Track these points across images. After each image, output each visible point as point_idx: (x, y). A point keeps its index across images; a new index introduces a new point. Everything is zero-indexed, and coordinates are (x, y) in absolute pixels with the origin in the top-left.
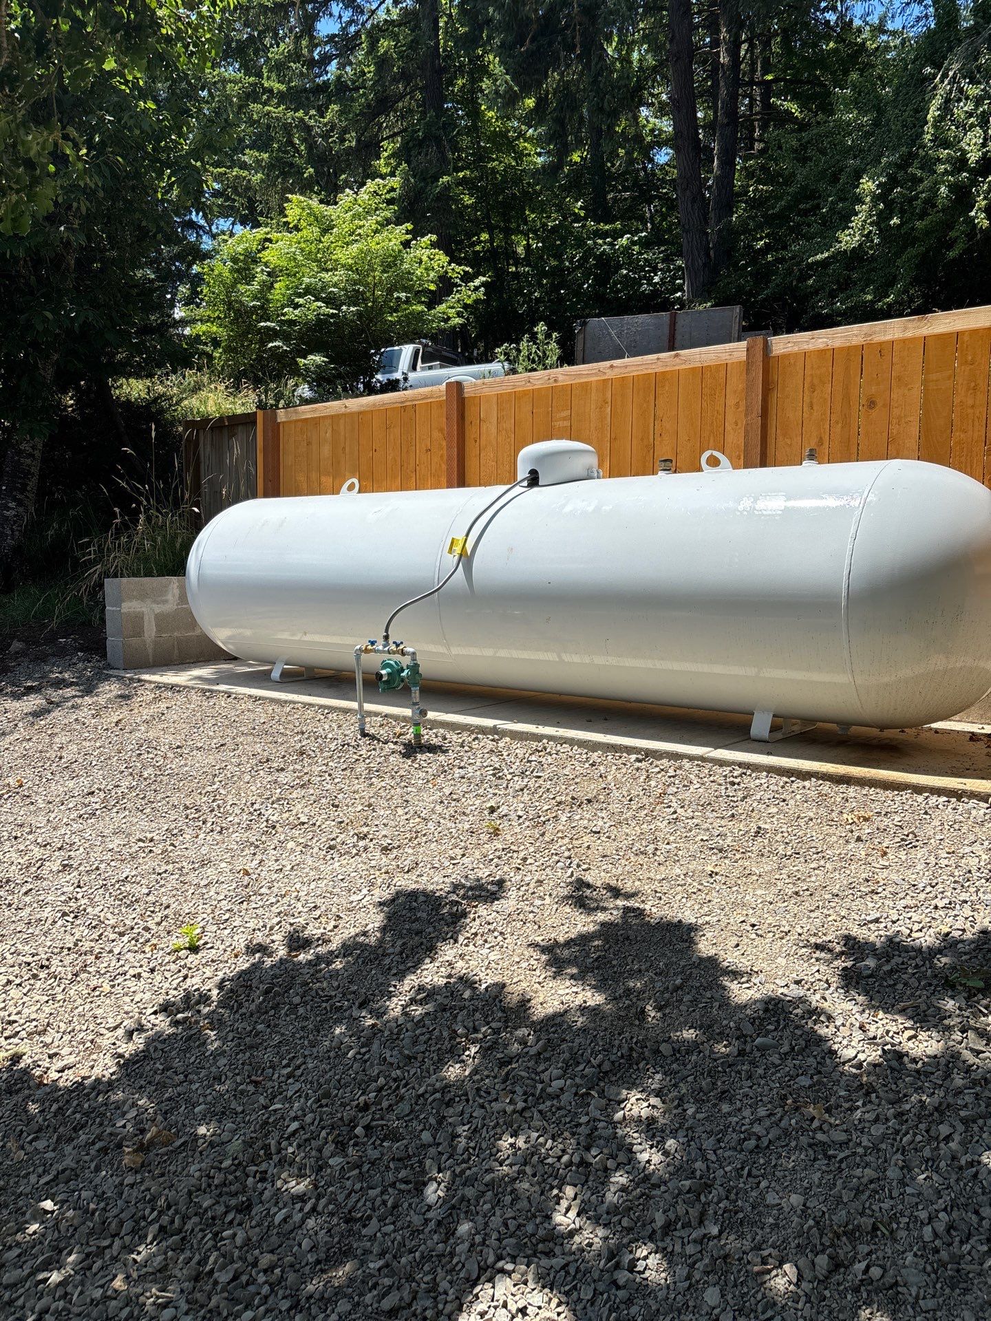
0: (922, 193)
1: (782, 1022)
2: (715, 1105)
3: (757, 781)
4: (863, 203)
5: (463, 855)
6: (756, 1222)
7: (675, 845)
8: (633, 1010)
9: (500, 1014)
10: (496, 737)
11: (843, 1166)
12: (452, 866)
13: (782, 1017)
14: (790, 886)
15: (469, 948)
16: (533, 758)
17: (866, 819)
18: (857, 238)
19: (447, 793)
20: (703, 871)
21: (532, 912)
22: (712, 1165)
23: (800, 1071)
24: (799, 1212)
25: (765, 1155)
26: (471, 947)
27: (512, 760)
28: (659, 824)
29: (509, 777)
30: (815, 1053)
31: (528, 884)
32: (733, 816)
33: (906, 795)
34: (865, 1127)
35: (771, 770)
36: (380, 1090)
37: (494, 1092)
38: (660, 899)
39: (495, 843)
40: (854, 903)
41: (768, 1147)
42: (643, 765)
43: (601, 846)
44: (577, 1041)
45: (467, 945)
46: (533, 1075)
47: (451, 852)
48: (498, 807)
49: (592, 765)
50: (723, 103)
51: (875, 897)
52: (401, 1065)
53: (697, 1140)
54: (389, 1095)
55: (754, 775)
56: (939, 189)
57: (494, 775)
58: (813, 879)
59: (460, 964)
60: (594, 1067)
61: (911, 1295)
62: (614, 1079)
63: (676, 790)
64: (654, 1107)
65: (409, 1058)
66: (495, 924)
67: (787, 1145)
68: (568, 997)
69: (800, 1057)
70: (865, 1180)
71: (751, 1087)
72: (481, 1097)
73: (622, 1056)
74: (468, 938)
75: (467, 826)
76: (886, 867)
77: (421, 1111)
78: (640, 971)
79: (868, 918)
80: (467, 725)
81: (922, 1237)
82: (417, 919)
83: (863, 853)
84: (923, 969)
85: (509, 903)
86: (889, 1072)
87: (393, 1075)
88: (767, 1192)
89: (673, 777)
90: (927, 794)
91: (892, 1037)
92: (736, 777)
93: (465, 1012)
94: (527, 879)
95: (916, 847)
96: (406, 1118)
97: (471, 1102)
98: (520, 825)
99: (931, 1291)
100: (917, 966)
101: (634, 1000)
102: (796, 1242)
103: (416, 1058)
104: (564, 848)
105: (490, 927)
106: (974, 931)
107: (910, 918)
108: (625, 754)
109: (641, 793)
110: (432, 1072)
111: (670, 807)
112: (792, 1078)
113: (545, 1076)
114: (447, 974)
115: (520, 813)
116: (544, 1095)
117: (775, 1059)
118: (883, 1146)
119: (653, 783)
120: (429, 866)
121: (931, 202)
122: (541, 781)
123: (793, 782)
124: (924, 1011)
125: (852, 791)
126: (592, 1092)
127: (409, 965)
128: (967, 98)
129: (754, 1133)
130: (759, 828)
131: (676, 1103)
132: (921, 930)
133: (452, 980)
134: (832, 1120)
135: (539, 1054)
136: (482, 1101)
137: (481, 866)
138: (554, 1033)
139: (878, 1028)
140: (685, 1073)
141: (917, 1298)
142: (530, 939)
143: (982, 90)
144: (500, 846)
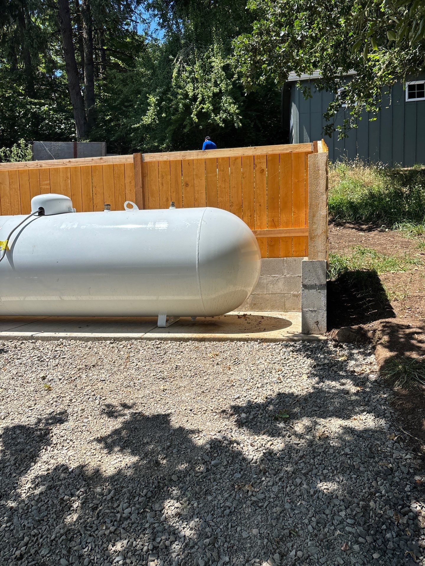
0: (173, 105)
1: (219, 451)
2: (205, 498)
3: (167, 345)
4: (151, 106)
5: (35, 404)
6: (242, 548)
7: (142, 380)
8: (152, 463)
9: (84, 483)
10: (34, 341)
11: (268, 509)
12: (30, 411)
13: (218, 449)
14: (199, 389)
15: (54, 452)
16: (57, 349)
17: (217, 355)
18: (150, 120)
19: (15, 373)
20: (160, 389)
21: (84, 426)
22: (214, 528)
23: (235, 472)
24: (259, 537)
25: (234, 515)
26: (56, 451)
27: (46, 351)
28: (131, 371)
29: (47, 360)
30: (237, 461)
31: (77, 412)
32: (163, 362)
33: (228, 343)
34: (269, 489)
35: (172, 339)
36: (26, 544)
37: (94, 526)
38: (145, 406)
39: (51, 394)
40: (227, 392)
41: (234, 511)
42: (114, 345)
43: (108, 387)
44: (130, 486)
45: (53, 451)
46: (113, 510)
47: (27, 404)
48: (46, 376)
49: (90, 348)
50: (86, 54)
51: (233, 387)
52: (35, 526)
53: (203, 518)
54: (33, 545)
55: (165, 342)
56: (179, 105)
57: (39, 360)
58: (208, 384)
59: (52, 461)
60: (142, 496)
61: (315, 559)
62: (154, 500)
63: (134, 355)
64: (177, 508)
65: (39, 521)
66: (66, 436)
67: (242, 507)
68: (117, 464)
69: (232, 465)
70: (278, 513)
71: (217, 485)
72: (87, 530)
73: (155, 488)
74: (53, 447)
75: (32, 389)
76: (232, 374)
77: (56, 549)
78: (148, 443)
79: (235, 397)
80: (15, 336)
81: (309, 531)
82: (19, 443)
83: (222, 370)
84: (264, 414)
85: (70, 424)
86: (268, 461)
87: (33, 533)
88: (242, 533)
89: (130, 348)
90: (235, 342)
91: (264, 447)
92: (158, 345)
93: (63, 487)
94: (76, 410)
95: (240, 364)
96: (48, 555)
97: (83, 535)
98: (61, 383)
99: (322, 554)
100: (261, 414)
101: (151, 458)
102: (263, 552)
103: (43, 520)
104: (90, 391)
105: (63, 438)
106: (275, 394)
107: (250, 394)
108: (104, 341)
109: (118, 358)
110: (55, 525)
111: (133, 362)
112: (232, 475)
113: (120, 509)
114: (46, 469)
115: (60, 377)
116: (122, 519)
117: (222, 469)
118: (280, 495)
119: (122, 353)
120: (16, 413)
121: (176, 110)
122: (66, 360)
123: (182, 343)
124: (272, 432)
125: (207, 344)
126: (147, 510)
127: (22, 469)
128: (186, 71)
129: (227, 506)
130: (177, 366)
131: (188, 502)
132: (256, 398)
133: (50, 471)
134: (256, 490)
135: (112, 498)
136: (89, 533)
137: (47, 408)
138: (117, 485)
139: (257, 444)
140: (187, 487)
141: (318, 559)
142: (88, 439)
143: (191, 69)
144: (54, 396)
